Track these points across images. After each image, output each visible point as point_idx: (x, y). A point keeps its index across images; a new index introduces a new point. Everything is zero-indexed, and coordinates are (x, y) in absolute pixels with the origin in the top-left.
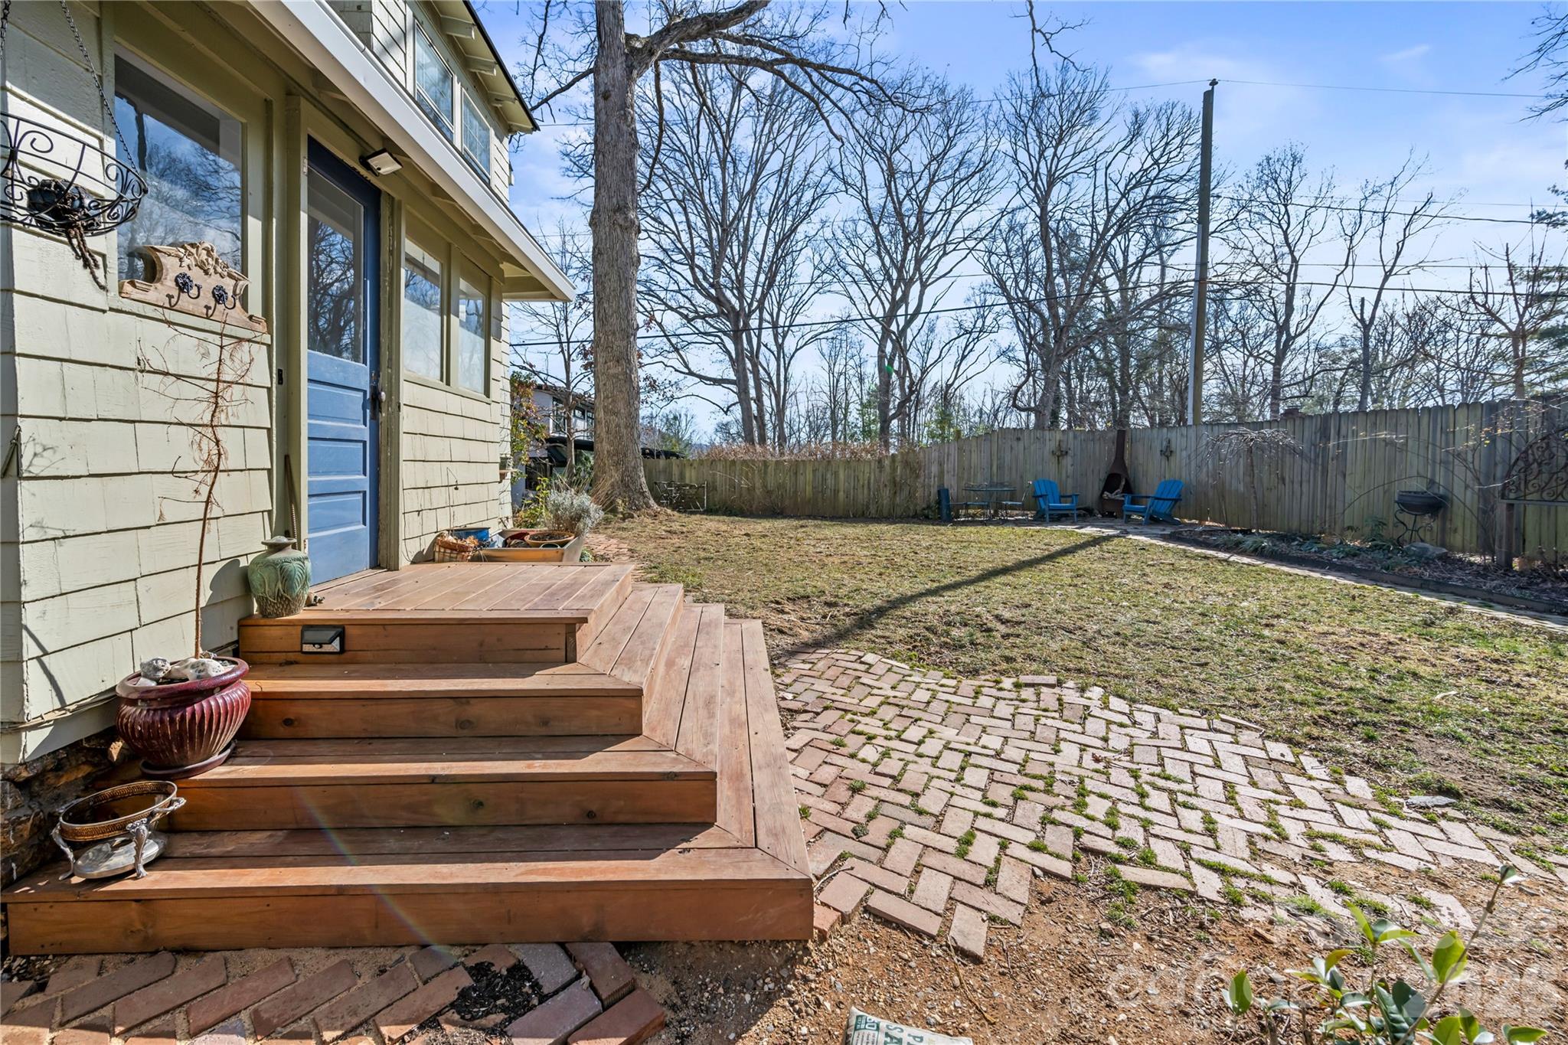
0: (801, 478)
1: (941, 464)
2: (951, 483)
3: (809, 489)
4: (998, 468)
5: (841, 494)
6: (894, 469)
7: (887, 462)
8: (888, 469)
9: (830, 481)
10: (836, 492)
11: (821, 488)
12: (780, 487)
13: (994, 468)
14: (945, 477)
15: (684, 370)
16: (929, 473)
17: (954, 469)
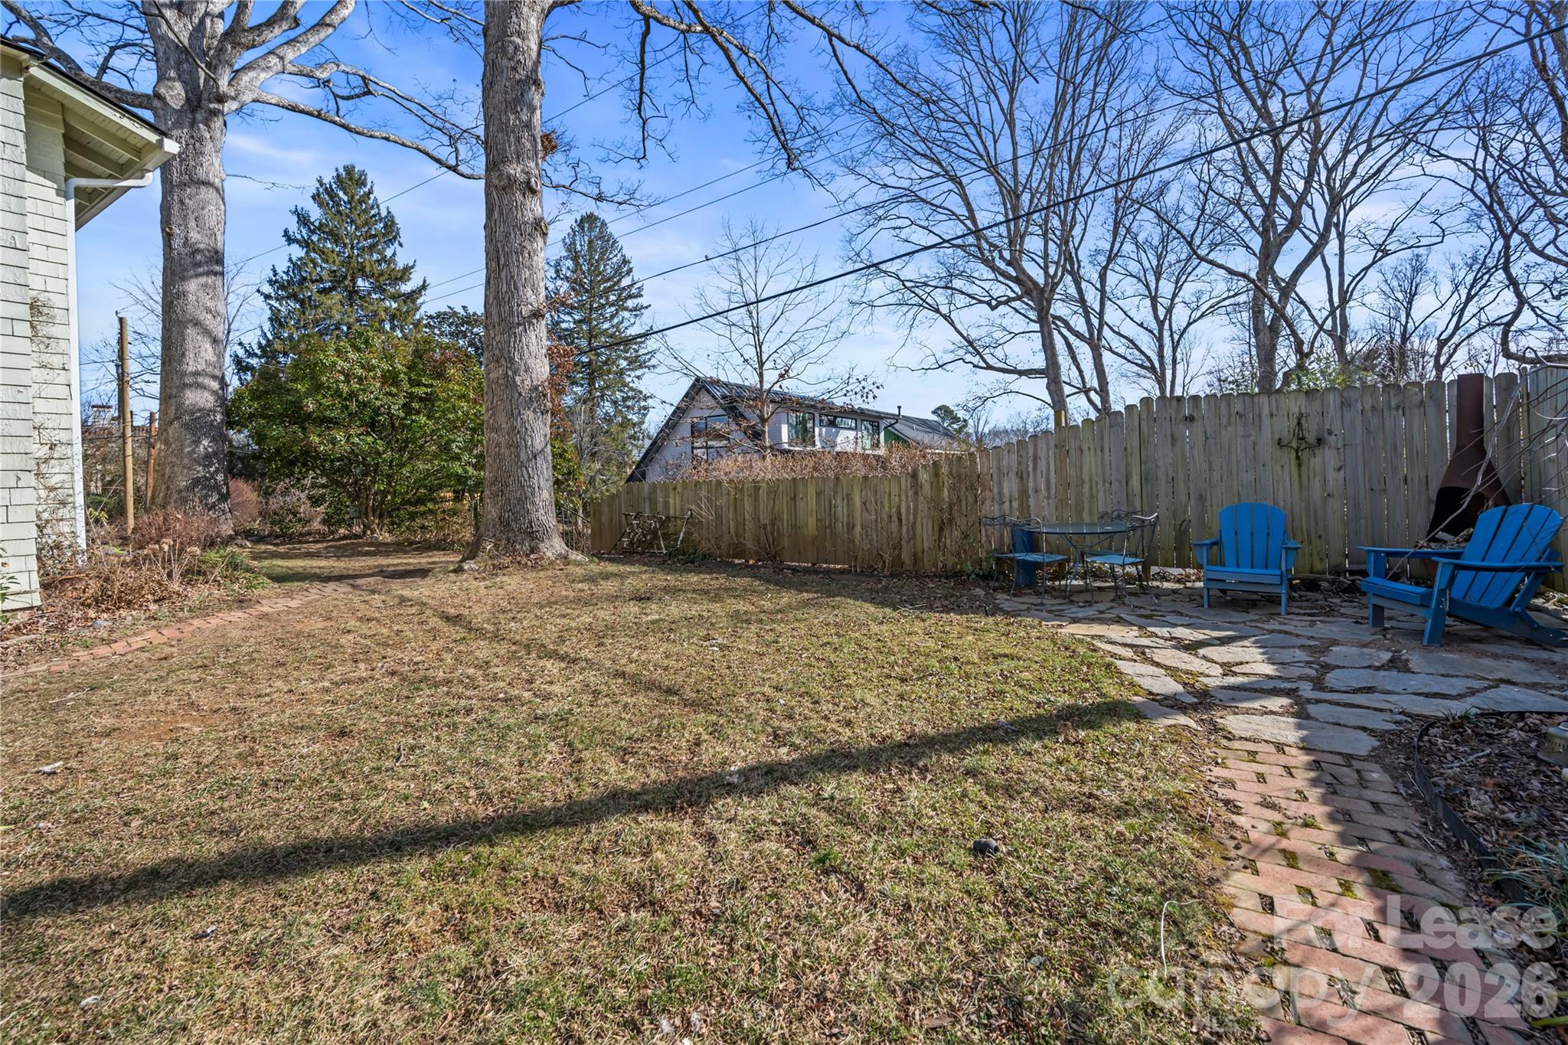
0: (801, 504)
1: (1021, 477)
2: (1044, 515)
3: (812, 522)
4: (1144, 479)
5: (858, 529)
6: (937, 487)
7: (924, 476)
8: (927, 487)
9: (841, 510)
10: (851, 527)
11: (828, 522)
12: (775, 519)
13: (1135, 481)
14: (1031, 501)
15: (982, 364)
16: (1000, 494)
17: (1048, 488)
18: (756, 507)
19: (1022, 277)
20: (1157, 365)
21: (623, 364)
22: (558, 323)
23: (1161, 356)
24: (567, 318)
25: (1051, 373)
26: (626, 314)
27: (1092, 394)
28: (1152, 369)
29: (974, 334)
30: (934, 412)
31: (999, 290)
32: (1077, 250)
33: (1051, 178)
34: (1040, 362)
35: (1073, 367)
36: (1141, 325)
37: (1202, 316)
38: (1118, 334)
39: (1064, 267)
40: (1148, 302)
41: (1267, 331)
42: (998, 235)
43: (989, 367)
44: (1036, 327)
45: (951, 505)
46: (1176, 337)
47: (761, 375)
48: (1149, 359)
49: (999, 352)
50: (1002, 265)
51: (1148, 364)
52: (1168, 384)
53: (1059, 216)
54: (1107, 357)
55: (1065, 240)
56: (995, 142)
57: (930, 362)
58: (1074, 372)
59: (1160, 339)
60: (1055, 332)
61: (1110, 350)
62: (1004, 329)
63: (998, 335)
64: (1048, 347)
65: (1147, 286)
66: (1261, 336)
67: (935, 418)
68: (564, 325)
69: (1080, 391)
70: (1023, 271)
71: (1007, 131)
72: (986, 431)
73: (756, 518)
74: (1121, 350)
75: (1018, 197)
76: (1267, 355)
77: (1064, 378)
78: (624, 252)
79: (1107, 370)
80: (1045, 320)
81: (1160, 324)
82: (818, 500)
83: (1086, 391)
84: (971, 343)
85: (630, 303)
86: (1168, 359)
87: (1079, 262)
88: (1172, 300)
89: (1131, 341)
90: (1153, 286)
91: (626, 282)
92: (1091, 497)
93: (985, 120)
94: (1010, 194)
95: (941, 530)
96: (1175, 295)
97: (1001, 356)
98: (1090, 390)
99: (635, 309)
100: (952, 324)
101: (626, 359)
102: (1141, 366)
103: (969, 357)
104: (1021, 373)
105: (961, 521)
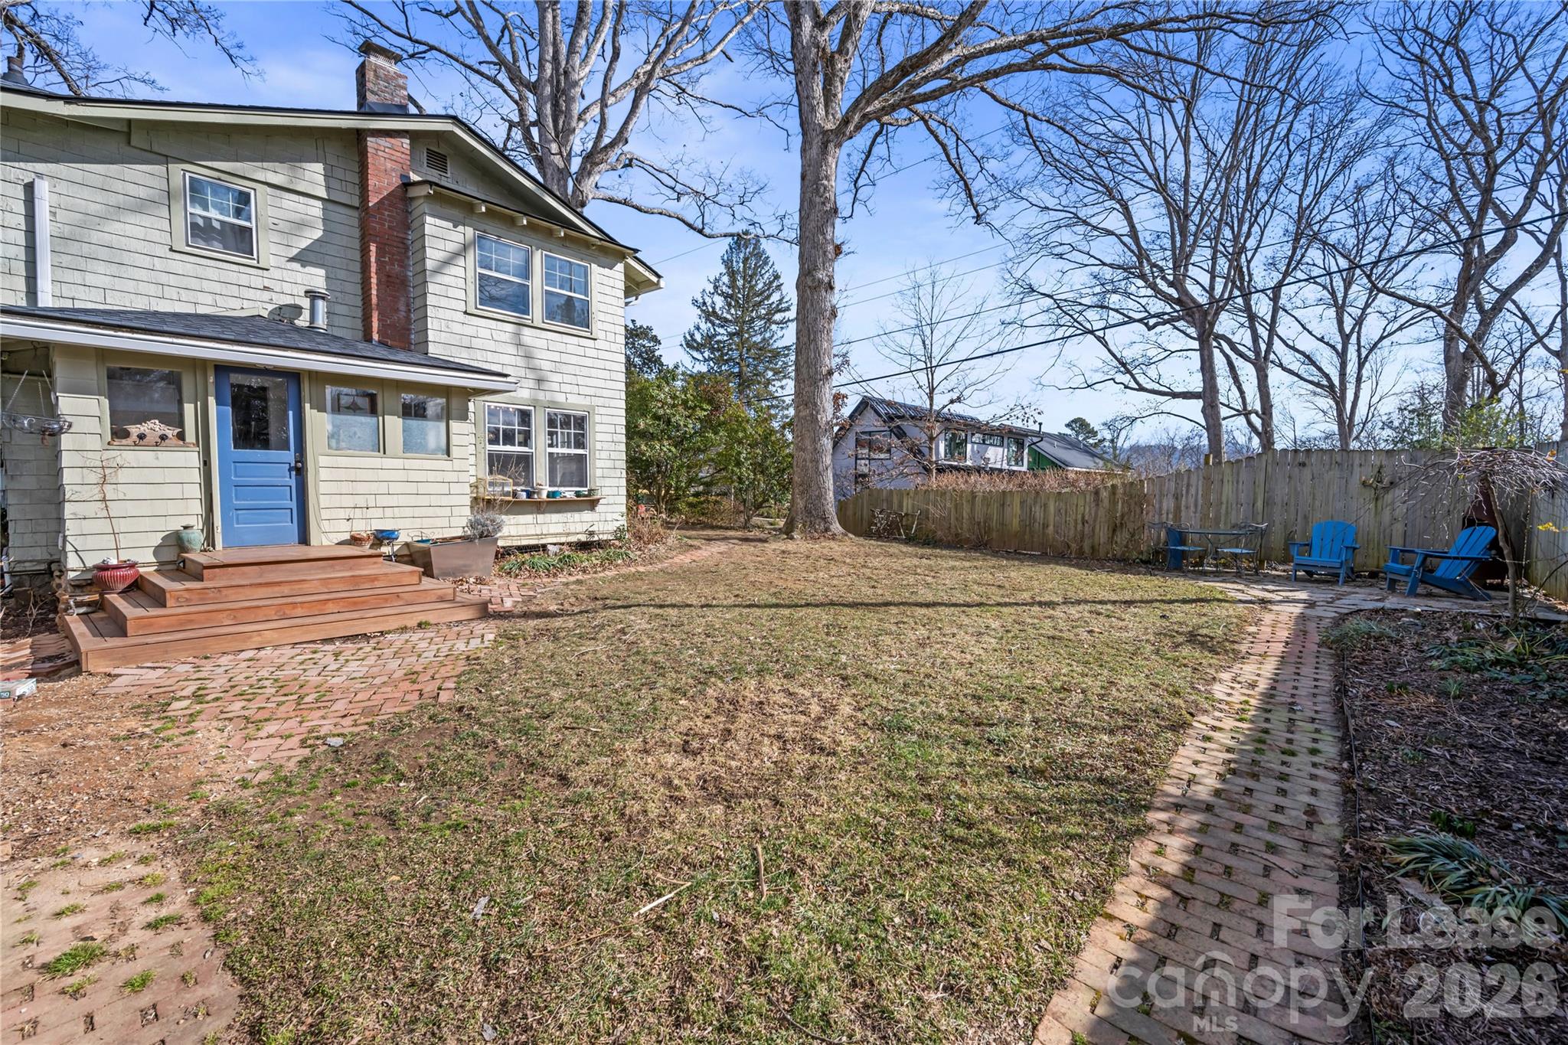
0: (1008, 510)
1: (1177, 497)
2: (1190, 522)
3: (1016, 522)
4: (1266, 503)
5: (1051, 528)
6: (1113, 501)
8: (1106, 503)
9: (1036, 514)
10: (1045, 526)
11: (1028, 522)
12: (988, 519)
13: (1259, 504)
14: (1183, 514)
15: (1133, 385)
16: (1161, 508)
17: (1196, 506)
18: (972, 510)
19: (1184, 298)
20: (1336, 382)
21: (770, 374)
22: (715, 335)
23: (1343, 374)
24: (721, 331)
25: (1209, 395)
26: (774, 327)
27: (1253, 418)
28: (1332, 386)
29: (1128, 355)
30: (1068, 425)
31: (1157, 306)
32: (1249, 262)
33: (1226, 189)
34: (1196, 384)
35: (1234, 389)
36: (1321, 340)
37: (1400, 328)
38: (1293, 348)
39: (1234, 283)
40: (1332, 313)
41: (1460, 358)
42: (1162, 257)
43: (1141, 389)
44: (1196, 345)
45: (1123, 516)
46: (1364, 353)
47: (931, 399)
48: (1327, 376)
49: (1152, 372)
50: (1162, 285)
51: (1325, 382)
52: (1348, 406)
53: (1232, 228)
54: (1275, 375)
55: (1235, 257)
56: (1166, 157)
57: (1079, 381)
58: (1235, 393)
59: (1342, 356)
60: (1216, 352)
61: (1281, 365)
62: (1160, 346)
63: (1152, 353)
64: (1207, 368)
65: (1333, 294)
66: (1452, 363)
67: (1068, 431)
68: (719, 338)
69: (1239, 413)
70: (1186, 293)
71: (1179, 146)
72: (1127, 445)
73: (972, 518)
74: (1295, 367)
75: (1187, 217)
76: (1456, 383)
77: (1223, 399)
78: (776, 267)
79: (1272, 392)
80: (1206, 338)
81: (1346, 338)
82: (1022, 508)
83: (1246, 413)
84: (1124, 365)
85: (778, 317)
86: (1351, 379)
87: (1250, 275)
88: (1364, 310)
89: (1308, 357)
90: (1340, 295)
91: (775, 297)
92: (1227, 513)
93: (1157, 135)
94: (1179, 214)
95: (1114, 531)
96: (1367, 305)
97: (1154, 376)
98: (1250, 412)
99: (781, 322)
100: (1106, 345)
101: (772, 369)
102: (1318, 385)
103: (1120, 378)
104: (1175, 395)
105: (1131, 526)
